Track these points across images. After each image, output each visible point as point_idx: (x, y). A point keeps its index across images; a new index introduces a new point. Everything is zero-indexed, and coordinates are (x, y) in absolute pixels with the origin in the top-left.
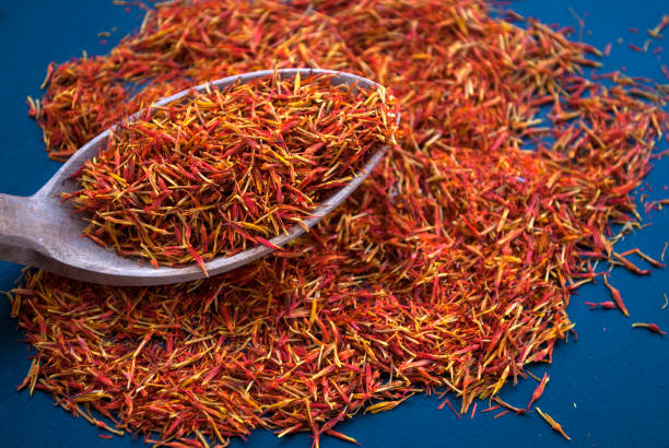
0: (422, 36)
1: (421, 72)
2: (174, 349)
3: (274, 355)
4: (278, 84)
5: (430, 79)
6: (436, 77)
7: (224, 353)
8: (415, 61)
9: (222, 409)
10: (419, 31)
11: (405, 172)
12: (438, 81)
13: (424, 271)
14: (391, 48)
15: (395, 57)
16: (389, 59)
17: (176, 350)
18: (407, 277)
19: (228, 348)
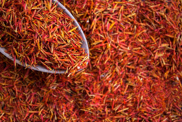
0: (160, 33)
1: (149, 44)
2: (6, 70)
3: (28, 95)
4: (70, 23)
5: (148, 48)
6: (150, 49)
7: (18, 83)
8: (151, 38)
9: (2, 98)
10: (161, 31)
11: (112, 72)
12: (150, 51)
13: (86, 107)
14: (149, 28)
15: (147, 31)
16: (145, 31)
17: (6, 71)
18: (81, 104)
19: (20, 81)
